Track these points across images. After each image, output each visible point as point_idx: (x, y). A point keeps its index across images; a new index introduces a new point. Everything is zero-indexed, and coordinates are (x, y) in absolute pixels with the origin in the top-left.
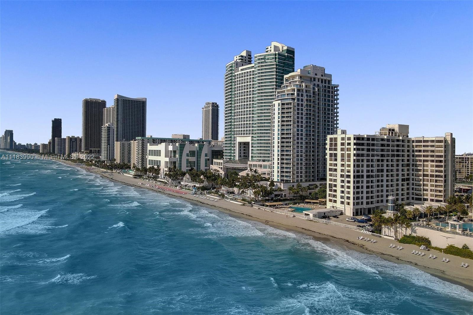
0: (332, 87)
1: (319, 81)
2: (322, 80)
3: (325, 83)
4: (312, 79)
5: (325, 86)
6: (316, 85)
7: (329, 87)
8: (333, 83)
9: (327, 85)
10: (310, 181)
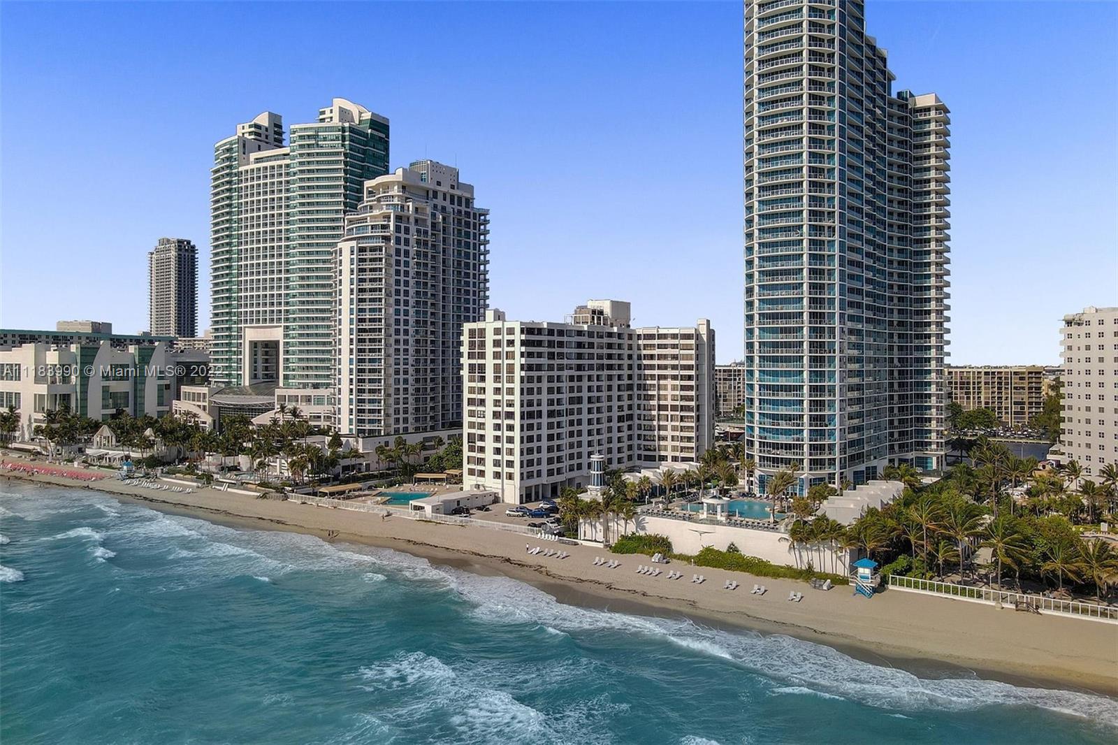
0: (475, 214)
1: (445, 199)
2: (452, 197)
3: (458, 206)
4: (431, 195)
5: (460, 212)
6: (439, 208)
7: (467, 214)
8: (477, 204)
9: (463, 208)
10: (425, 430)
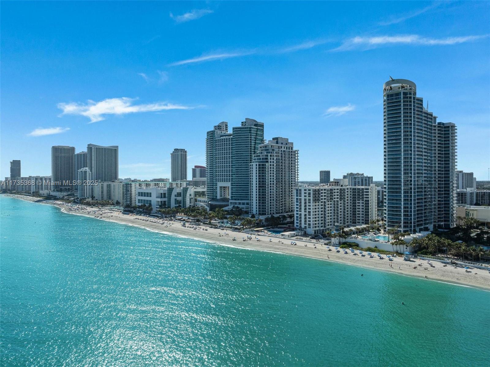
0: (294, 152)
1: (284, 148)
2: (287, 147)
3: (289, 149)
4: (280, 148)
5: (289, 151)
6: (283, 151)
7: (292, 152)
8: (294, 149)
9: (290, 150)
10: (279, 213)
